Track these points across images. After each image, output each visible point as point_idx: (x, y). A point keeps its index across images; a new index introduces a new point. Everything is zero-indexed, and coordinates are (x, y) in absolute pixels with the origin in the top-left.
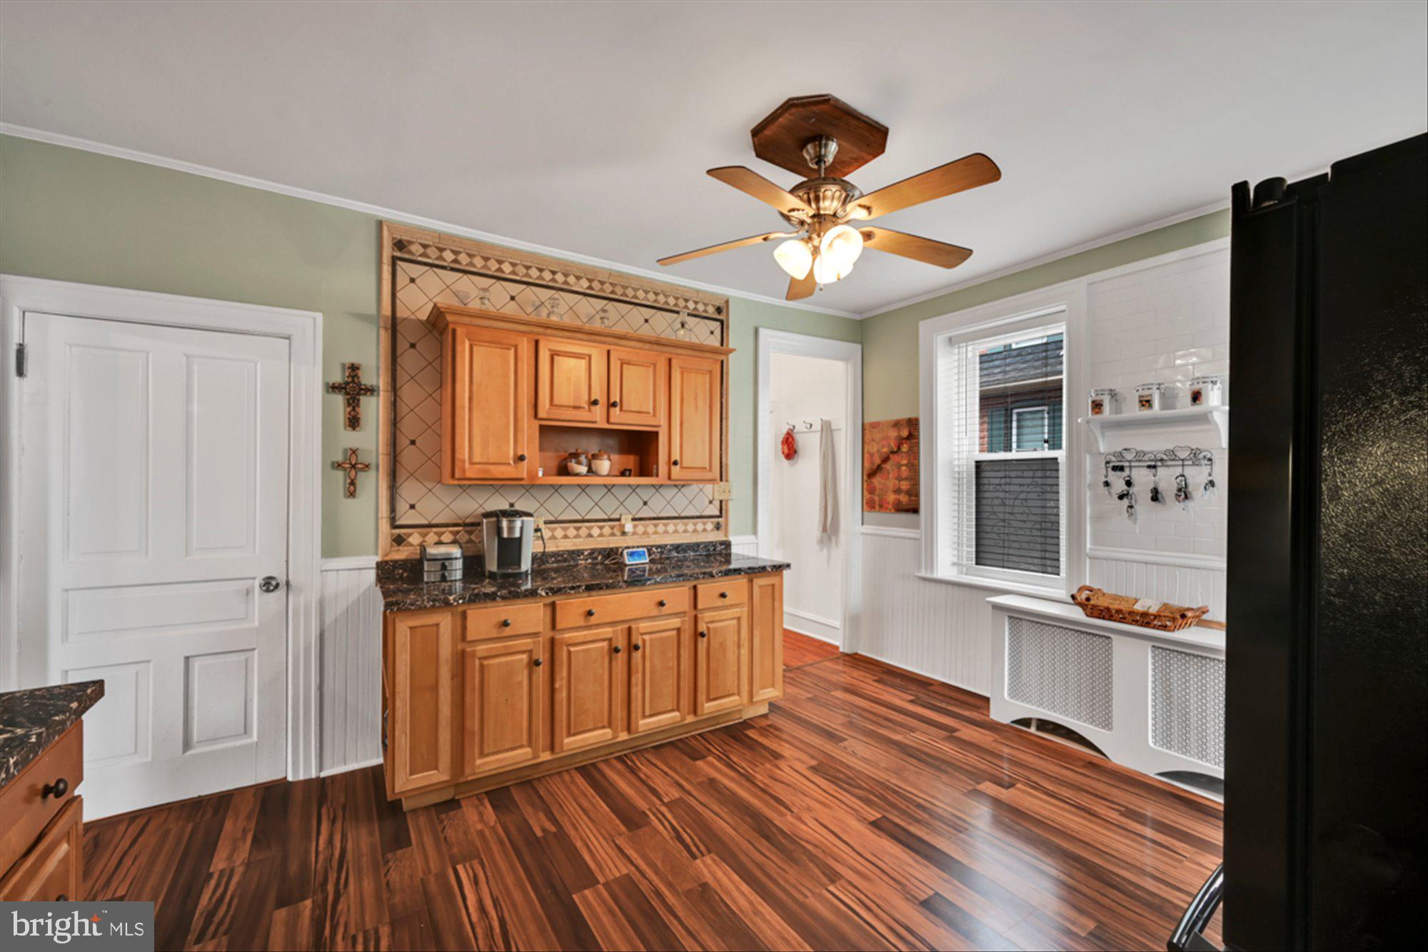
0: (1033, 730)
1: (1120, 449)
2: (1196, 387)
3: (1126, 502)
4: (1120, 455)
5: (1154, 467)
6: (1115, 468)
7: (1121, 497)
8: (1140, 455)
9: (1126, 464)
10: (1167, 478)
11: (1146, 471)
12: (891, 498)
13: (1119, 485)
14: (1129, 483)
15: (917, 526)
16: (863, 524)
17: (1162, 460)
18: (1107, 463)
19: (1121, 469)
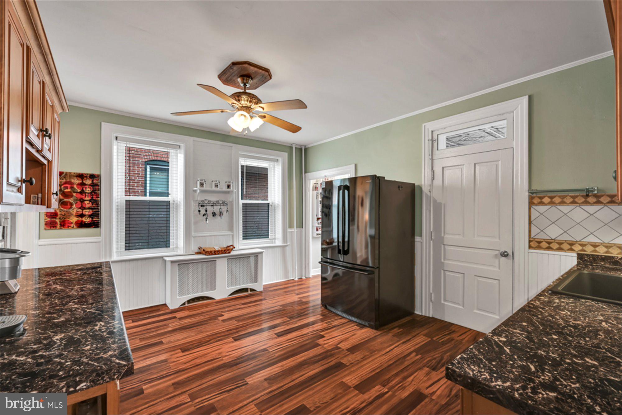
0: (187, 305)
1: (203, 200)
2: (229, 184)
3: (205, 217)
4: (203, 201)
5: (213, 206)
6: (202, 206)
7: (204, 215)
8: (209, 202)
9: (205, 205)
10: (216, 209)
11: (210, 207)
12: (74, 219)
13: (203, 212)
14: (206, 211)
15: (100, 235)
16: (39, 239)
17: (215, 204)
18: (199, 204)
19: (203, 206)
